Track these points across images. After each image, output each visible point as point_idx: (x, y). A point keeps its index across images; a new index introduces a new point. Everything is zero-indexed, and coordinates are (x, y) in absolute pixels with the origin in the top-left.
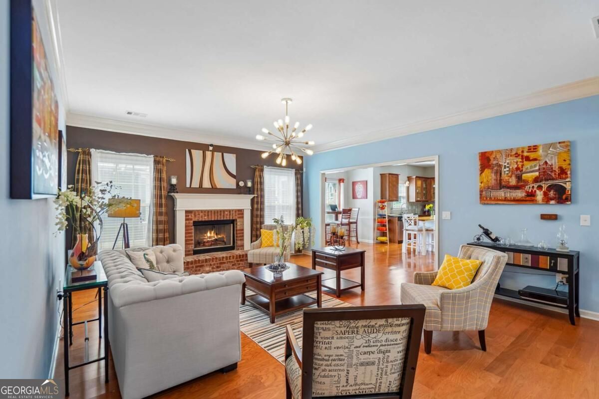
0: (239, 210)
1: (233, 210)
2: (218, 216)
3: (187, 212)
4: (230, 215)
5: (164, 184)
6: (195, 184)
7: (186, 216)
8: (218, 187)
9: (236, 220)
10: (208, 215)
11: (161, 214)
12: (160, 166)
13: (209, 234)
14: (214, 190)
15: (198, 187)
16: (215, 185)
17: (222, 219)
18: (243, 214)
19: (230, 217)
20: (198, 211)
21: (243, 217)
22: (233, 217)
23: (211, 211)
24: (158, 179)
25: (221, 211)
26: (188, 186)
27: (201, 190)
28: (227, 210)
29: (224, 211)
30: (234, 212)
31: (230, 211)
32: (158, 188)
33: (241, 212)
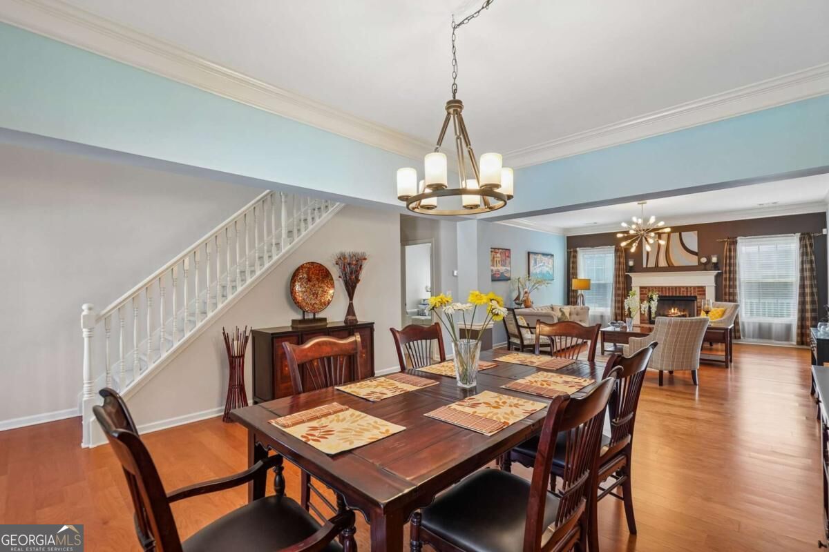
0: (699, 287)
1: (691, 287)
2: (673, 292)
3: (641, 288)
4: (687, 292)
5: (623, 266)
6: (652, 264)
7: (640, 291)
8: (675, 265)
9: (696, 297)
10: (662, 291)
11: (619, 289)
12: (619, 253)
13: (673, 311)
14: (671, 268)
15: (654, 266)
16: (672, 263)
17: (678, 295)
18: (705, 291)
19: (687, 293)
20: (652, 287)
21: (705, 294)
22: (691, 294)
23: (665, 287)
24: (618, 263)
25: (676, 287)
26: (644, 266)
27: (657, 269)
28: (683, 287)
29: (680, 288)
30: (692, 289)
31: (687, 288)
32: (617, 270)
33: (702, 290)
